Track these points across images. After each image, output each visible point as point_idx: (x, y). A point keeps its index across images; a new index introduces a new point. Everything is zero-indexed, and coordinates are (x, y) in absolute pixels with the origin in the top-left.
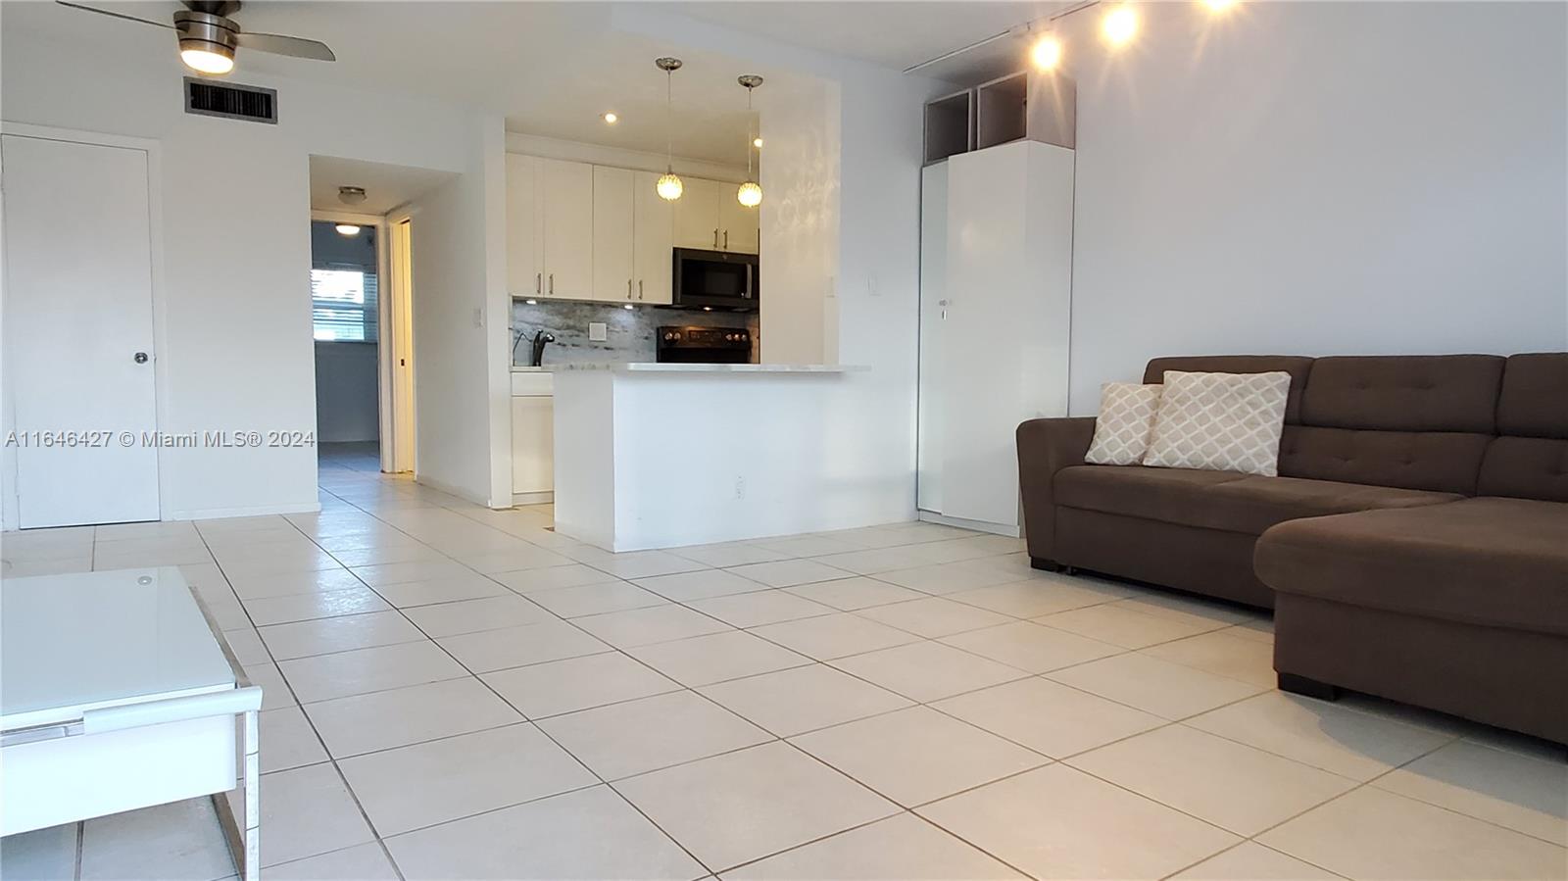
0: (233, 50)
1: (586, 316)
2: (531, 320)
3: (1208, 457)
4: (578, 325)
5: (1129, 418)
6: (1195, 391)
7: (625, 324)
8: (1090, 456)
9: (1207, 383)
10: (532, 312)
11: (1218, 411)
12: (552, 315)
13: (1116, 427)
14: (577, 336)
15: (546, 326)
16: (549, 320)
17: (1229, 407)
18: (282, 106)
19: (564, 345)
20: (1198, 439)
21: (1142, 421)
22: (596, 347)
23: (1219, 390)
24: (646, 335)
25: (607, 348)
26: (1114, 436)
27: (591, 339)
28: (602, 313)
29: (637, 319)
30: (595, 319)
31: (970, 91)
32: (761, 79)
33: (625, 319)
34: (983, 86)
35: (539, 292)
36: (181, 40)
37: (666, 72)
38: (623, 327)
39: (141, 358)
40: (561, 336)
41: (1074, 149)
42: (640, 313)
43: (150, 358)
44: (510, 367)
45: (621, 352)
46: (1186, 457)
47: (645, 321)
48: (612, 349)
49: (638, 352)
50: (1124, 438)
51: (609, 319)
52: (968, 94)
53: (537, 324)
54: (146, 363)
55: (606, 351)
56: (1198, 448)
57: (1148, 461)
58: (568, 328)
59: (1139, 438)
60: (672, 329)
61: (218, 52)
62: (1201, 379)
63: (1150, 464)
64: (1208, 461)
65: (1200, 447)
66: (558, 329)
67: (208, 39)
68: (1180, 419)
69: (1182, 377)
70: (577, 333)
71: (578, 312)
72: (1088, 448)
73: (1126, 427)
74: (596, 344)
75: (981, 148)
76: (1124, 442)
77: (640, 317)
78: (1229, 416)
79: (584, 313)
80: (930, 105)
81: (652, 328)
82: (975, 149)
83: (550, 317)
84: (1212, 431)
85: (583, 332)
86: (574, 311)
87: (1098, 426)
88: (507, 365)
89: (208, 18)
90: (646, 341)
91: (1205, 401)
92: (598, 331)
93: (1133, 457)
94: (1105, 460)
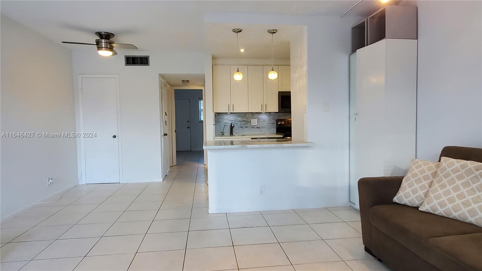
0: (112, 49)
1: (250, 117)
2: (230, 119)
3: (455, 212)
4: (247, 120)
5: (419, 181)
6: (455, 171)
7: (264, 119)
8: (396, 199)
9: (463, 167)
10: (231, 117)
11: (467, 184)
12: (238, 117)
13: (411, 185)
14: (247, 124)
15: (236, 121)
16: (237, 119)
17: (474, 183)
18: (151, 61)
19: (242, 127)
20: (451, 200)
21: (425, 183)
22: (254, 127)
23: (469, 172)
24: (272, 123)
25: (257, 128)
26: (409, 190)
27: (252, 125)
28: (256, 116)
29: (269, 117)
30: (253, 118)
31: (365, 20)
32: (277, 30)
33: (264, 117)
34: (370, 17)
35: (229, 111)
36: (98, 48)
37: (236, 33)
38: (264, 120)
39: (115, 137)
40: (241, 124)
41: (417, 39)
42: (270, 115)
43: (117, 137)
44: (214, 137)
45: (263, 129)
46: (442, 210)
47: (271, 117)
48: (259, 128)
49: (269, 128)
50: (414, 192)
51: (259, 117)
52: (365, 21)
53: (232, 121)
54: (116, 138)
55: (257, 129)
56: (450, 206)
57: (422, 208)
58: (244, 121)
59: (421, 193)
60: (281, 120)
61: (107, 50)
62: (460, 164)
63: (422, 210)
64: (455, 215)
65: (451, 205)
66: (240, 122)
67: (104, 47)
68: (444, 186)
69: (449, 161)
70: (247, 123)
71: (247, 116)
72: (395, 195)
73: (416, 186)
74: (253, 126)
75: (370, 45)
76: (414, 195)
77: (269, 116)
78: (472, 189)
79: (249, 116)
80: (353, 28)
81: (275, 120)
82: (367, 45)
83: (237, 118)
84: (461, 196)
85: (249, 122)
86: (246, 116)
87: (402, 183)
88: (213, 137)
89: (103, 41)
90: (272, 124)
91: (460, 177)
92: (254, 122)
93: (416, 203)
94: (403, 203)
